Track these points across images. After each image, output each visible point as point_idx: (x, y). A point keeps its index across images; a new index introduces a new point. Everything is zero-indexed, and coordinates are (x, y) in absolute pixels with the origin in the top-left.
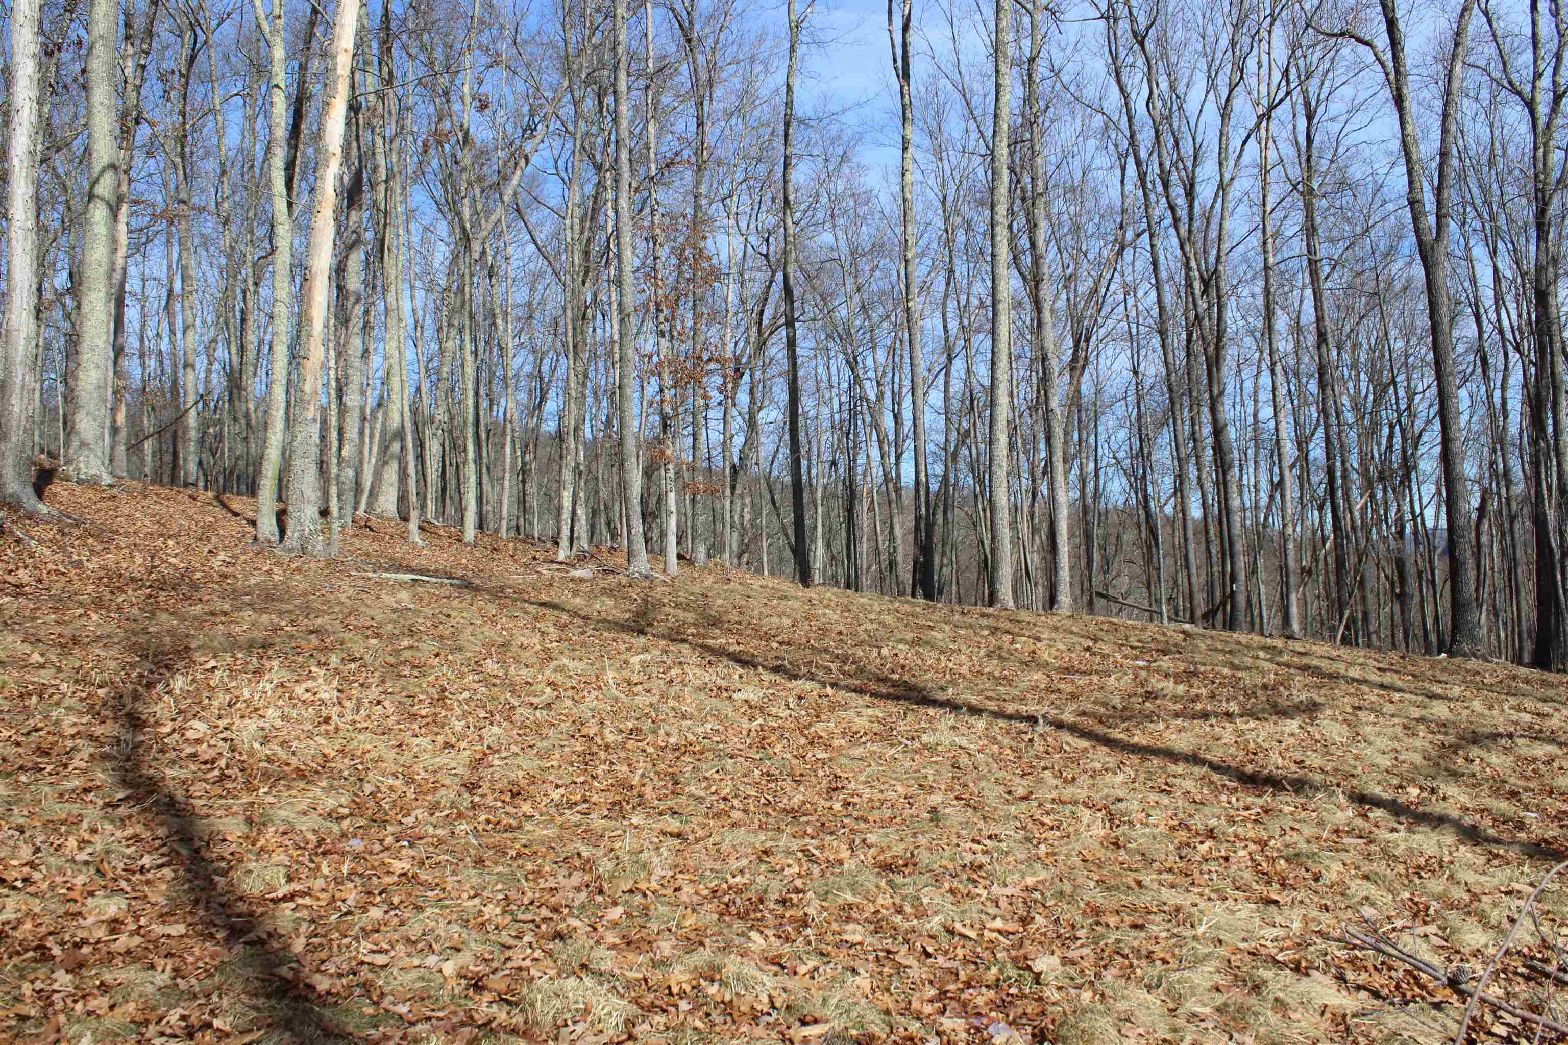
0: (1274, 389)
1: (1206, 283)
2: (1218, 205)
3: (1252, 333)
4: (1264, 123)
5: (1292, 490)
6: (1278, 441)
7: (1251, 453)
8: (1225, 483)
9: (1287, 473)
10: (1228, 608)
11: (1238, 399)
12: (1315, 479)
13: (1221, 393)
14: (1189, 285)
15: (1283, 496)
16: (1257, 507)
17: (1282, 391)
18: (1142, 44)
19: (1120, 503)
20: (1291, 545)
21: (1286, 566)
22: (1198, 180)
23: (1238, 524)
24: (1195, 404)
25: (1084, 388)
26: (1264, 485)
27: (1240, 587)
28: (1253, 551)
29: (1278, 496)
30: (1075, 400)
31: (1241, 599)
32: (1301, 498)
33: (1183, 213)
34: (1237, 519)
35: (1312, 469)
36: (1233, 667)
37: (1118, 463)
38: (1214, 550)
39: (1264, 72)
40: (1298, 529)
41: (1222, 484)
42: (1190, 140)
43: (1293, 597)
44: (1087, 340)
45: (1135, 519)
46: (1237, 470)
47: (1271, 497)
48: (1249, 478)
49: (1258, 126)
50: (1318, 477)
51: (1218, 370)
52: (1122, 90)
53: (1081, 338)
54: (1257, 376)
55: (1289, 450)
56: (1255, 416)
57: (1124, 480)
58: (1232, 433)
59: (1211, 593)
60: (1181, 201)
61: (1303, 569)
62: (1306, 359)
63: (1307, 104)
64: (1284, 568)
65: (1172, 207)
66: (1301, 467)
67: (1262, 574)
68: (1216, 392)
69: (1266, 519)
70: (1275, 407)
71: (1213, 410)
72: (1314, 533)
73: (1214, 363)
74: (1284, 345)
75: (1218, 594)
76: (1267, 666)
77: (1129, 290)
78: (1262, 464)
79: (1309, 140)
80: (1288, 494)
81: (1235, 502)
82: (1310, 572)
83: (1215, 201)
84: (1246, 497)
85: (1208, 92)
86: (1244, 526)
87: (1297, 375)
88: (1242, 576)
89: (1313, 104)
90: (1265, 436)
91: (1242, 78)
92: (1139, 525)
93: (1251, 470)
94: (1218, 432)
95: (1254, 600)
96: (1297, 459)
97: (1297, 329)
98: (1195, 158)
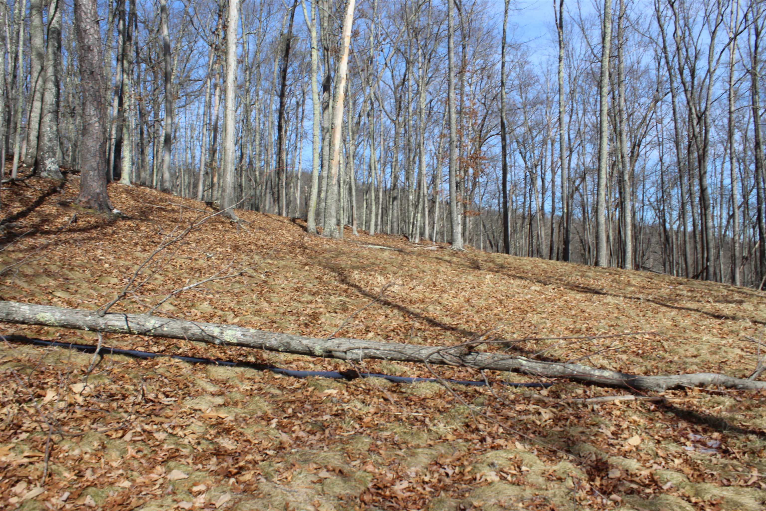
0: (732, 170)
1: (699, 118)
2: (707, 80)
3: (722, 142)
4: (732, 43)
5: (739, 219)
6: (732, 195)
7: (719, 200)
8: (705, 215)
9: (736, 210)
10: (705, 274)
11: (713, 174)
12: (751, 213)
13: (705, 173)
14: (691, 119)
15: (734, 222)
16: (720, 227)
17: (736, 170)
18: (672, 6)
19: (651, 223)
20: (737, 245)
21: (734, 254)
22: (697, 67)
23: (711, 234)
24: (691, 177)
25: (636, 169)
26: (725, 215)
27: (711, 264)
28: (718, 248)
29: (731, 221)
30: (632, 174)
31: (711, 270)
32: (744, 222)
33: (688, 85)
34: (710, 232)
35: (750, 208)
36: (709, 289)
37: (651, 204)
38: (699, 246)
39: (734, 16)
40: (742, 237)
41: (704, 215)
42: (693, 48)
43: (737, 271)
44: (639, 146)
45: (658, 231)
46: (711, 208)
47: (728, 222)
48: (717, 212)
49: (729, 44)
50: (753, 213)
51: (704, 162)
52: (661, 26)
53: (636, 145)
54: (723, 163)
55: (738, 199)
56: (722, 182)
57: (653, 212)
58: (709, 190)
59: (696, 268)
60: (688, 79)
61: (743, 257)
62: (749, 153)
63: (756, 29)
64: (733, 258)
65: (683, 83)
66: (744, 207)
67: (722, 259)
68: (702, 172)
69: (725, 232)
70: (732, 178)
71: (701, 180)
72: (750, 241)
73: (702, 158)
74: (738, 147)
75: (700, 268)
76: (724, 290)
77: (660, 121)
78: (724, 205)
79: (756, 47)
80: (737, 221)
81: (710, 224)
82: (747, 259)
83: (705, 78)
84: (715, 222)
85: (704, 25)
86: (714, 235)
87: (744, 161)
88: (712, 258)
89: (759, 28)
90: (726, 192)
91: (722, 20)
92: (660, 234)
93: (719, 208)
94: (703, 190)
95: (718, 271)
96: (742, 204)
97: (745, 139)
98: (696, 57)
